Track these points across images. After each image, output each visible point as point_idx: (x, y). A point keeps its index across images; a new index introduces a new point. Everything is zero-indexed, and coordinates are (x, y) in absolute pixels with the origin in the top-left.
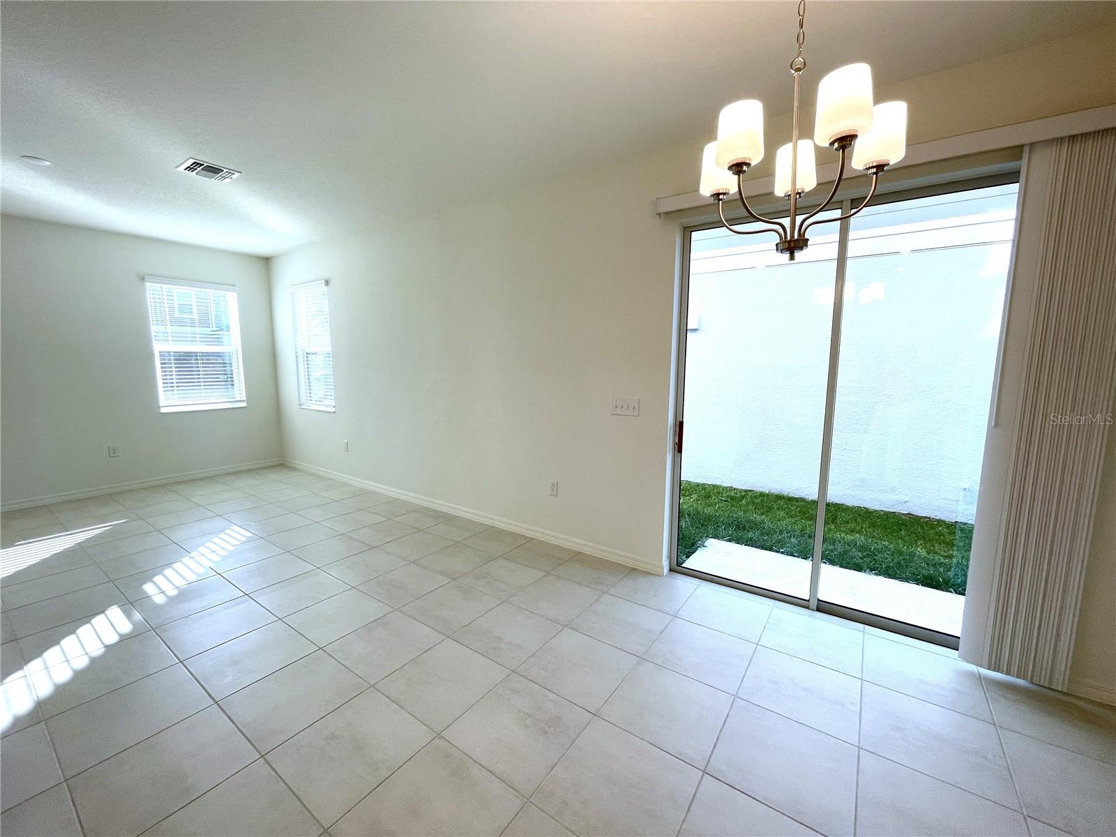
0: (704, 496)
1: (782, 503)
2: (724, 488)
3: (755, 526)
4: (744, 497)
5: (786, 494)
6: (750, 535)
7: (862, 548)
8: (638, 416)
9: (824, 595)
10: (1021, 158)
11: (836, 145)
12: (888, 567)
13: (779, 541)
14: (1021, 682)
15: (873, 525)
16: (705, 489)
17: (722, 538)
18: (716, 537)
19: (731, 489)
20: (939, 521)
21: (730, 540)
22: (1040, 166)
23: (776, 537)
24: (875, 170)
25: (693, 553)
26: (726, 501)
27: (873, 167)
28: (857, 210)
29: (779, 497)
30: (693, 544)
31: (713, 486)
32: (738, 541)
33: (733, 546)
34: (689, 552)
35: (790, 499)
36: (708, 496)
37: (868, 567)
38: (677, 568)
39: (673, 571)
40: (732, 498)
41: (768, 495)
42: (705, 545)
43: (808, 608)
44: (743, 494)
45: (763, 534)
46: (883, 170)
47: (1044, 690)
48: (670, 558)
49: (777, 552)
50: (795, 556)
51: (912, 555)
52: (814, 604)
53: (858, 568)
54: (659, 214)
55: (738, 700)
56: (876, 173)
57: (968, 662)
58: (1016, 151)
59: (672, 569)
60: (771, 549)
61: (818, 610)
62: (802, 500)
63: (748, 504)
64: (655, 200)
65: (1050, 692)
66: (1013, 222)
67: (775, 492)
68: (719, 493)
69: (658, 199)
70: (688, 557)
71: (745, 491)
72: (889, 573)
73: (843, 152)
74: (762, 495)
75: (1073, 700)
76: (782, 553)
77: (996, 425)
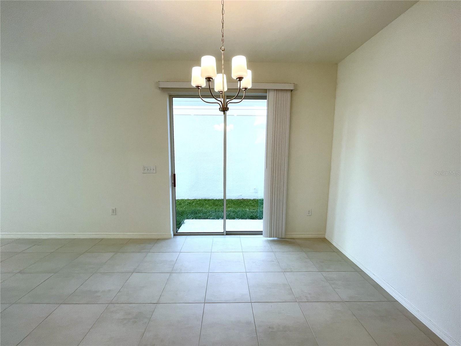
0: (179, 204)
1: (206, 202)
2: (186, 200)
3: (200, 212)
4: (193, 202)
5: (207, 199)
6: (199, 215)
7: (234, 212)
8: (156, 173)
9: (228, 229)
10: (267, 93)
11: (238, 79)
12: (241, 216)
13: (209, 215)
14: (276, 239)
15: (234, 204)
16: (178, 201)
17: (190, 218)
18: (188, 218)
19: (188, 200)
20: (250, 199)
21: (193, 219)
22: (271, 95)
23: (208, 214)
24: (244, 89)
25: (180, 226)
26: (187, 205)
27: (244, 88)
28: (230, 100)
29: (205, 200)
30: (180, 223)
31: (181, 200)
32: (196, 218)
33: (194, 220)
34: (179, 227)
35: (209, 200)
36: (180, 204)
37: (237, 217)
38: (176, 234)
39: (175, 235)
40: (189, 203)
41: (201, 200)
42: (184, 222)
43: (223, 235)
44: (193, 201)
45: (203, 214)
46: (246, 90)
47: (280, 239)
48: (173, 231)
49: (209, 219)
50: (215, 219)
51: (246, 211)
52: (225, 233)
53: (234, 218)
54: (159, 88)
55: (209, 274)
56: (245, 90)
57: (266, 237)
58: (266, 91)
59: (174, 234)
60: (207, 218)
61: (227, 235)
62: (213, 200)
63: (195, 204)
64: (158, 82)
65: (282, 239)
66: (266, 110)
67: (204, 198)
68: (184, 202)
69: (159, 81)
70: (179, 229)
71: (194, 200)
72: (242, 218)
73: (240, 82)
74: (199, 200)
75: (287, 240)
76: (211, 219)
77: (266, 168)
